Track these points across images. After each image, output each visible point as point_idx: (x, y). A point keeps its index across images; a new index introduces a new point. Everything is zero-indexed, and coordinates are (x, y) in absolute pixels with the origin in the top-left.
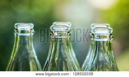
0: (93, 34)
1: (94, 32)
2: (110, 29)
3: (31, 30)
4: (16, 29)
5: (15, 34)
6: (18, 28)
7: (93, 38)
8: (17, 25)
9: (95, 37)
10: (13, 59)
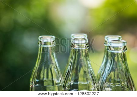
0: (109, 47)
1: (110, 45)
2: (124, 42)
3: (53, 41)
4: (40, 41)
5: (39, 46)
6: (42, 41)
7: (110, 49)
8: (41, 38)
9: (111, 49)
10: (38, 67)
